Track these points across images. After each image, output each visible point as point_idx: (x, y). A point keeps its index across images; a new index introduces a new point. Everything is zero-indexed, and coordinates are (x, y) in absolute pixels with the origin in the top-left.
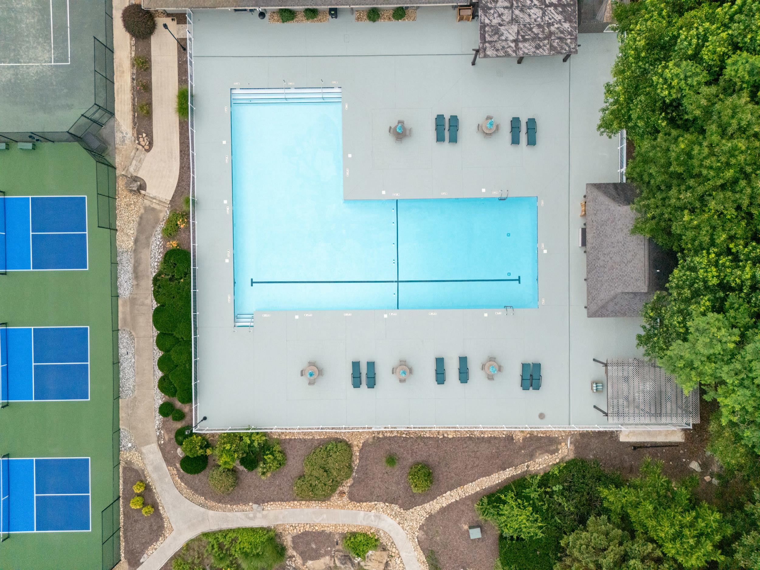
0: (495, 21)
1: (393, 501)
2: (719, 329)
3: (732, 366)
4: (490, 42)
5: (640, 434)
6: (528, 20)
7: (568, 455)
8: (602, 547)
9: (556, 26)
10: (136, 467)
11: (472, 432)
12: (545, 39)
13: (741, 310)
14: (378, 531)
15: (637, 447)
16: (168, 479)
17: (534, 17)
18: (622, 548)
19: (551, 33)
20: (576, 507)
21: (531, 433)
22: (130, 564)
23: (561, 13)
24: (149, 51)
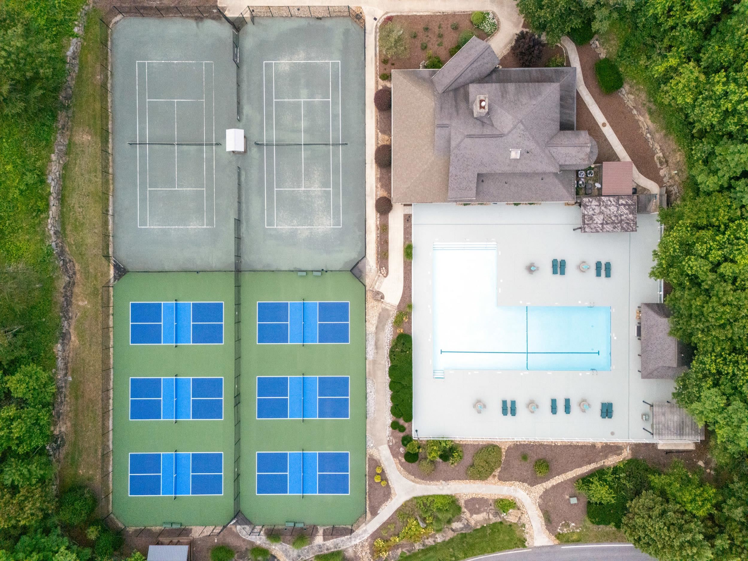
0: (591, 213)
1: (524, 481)
2: (716, 396)
3: (722, 415)
4: (587, 224)
5: (670, 444)
6: (609, 213)
7: (627, 457)
8: (651, 507)
9: (625, 216)
10: (375, 458)
11: (572, 442)
12: (618, 223)
13: (728, 385)
14: (515, 498)
15: (668, 452)
16: (394, 465)
17: (612, 211)
18: (663, 507)
19: (622, 220)
20: (634, 486)
21: (606, 444)
22: (371, 514)
23: (627, 209)
24: (387, 221)
